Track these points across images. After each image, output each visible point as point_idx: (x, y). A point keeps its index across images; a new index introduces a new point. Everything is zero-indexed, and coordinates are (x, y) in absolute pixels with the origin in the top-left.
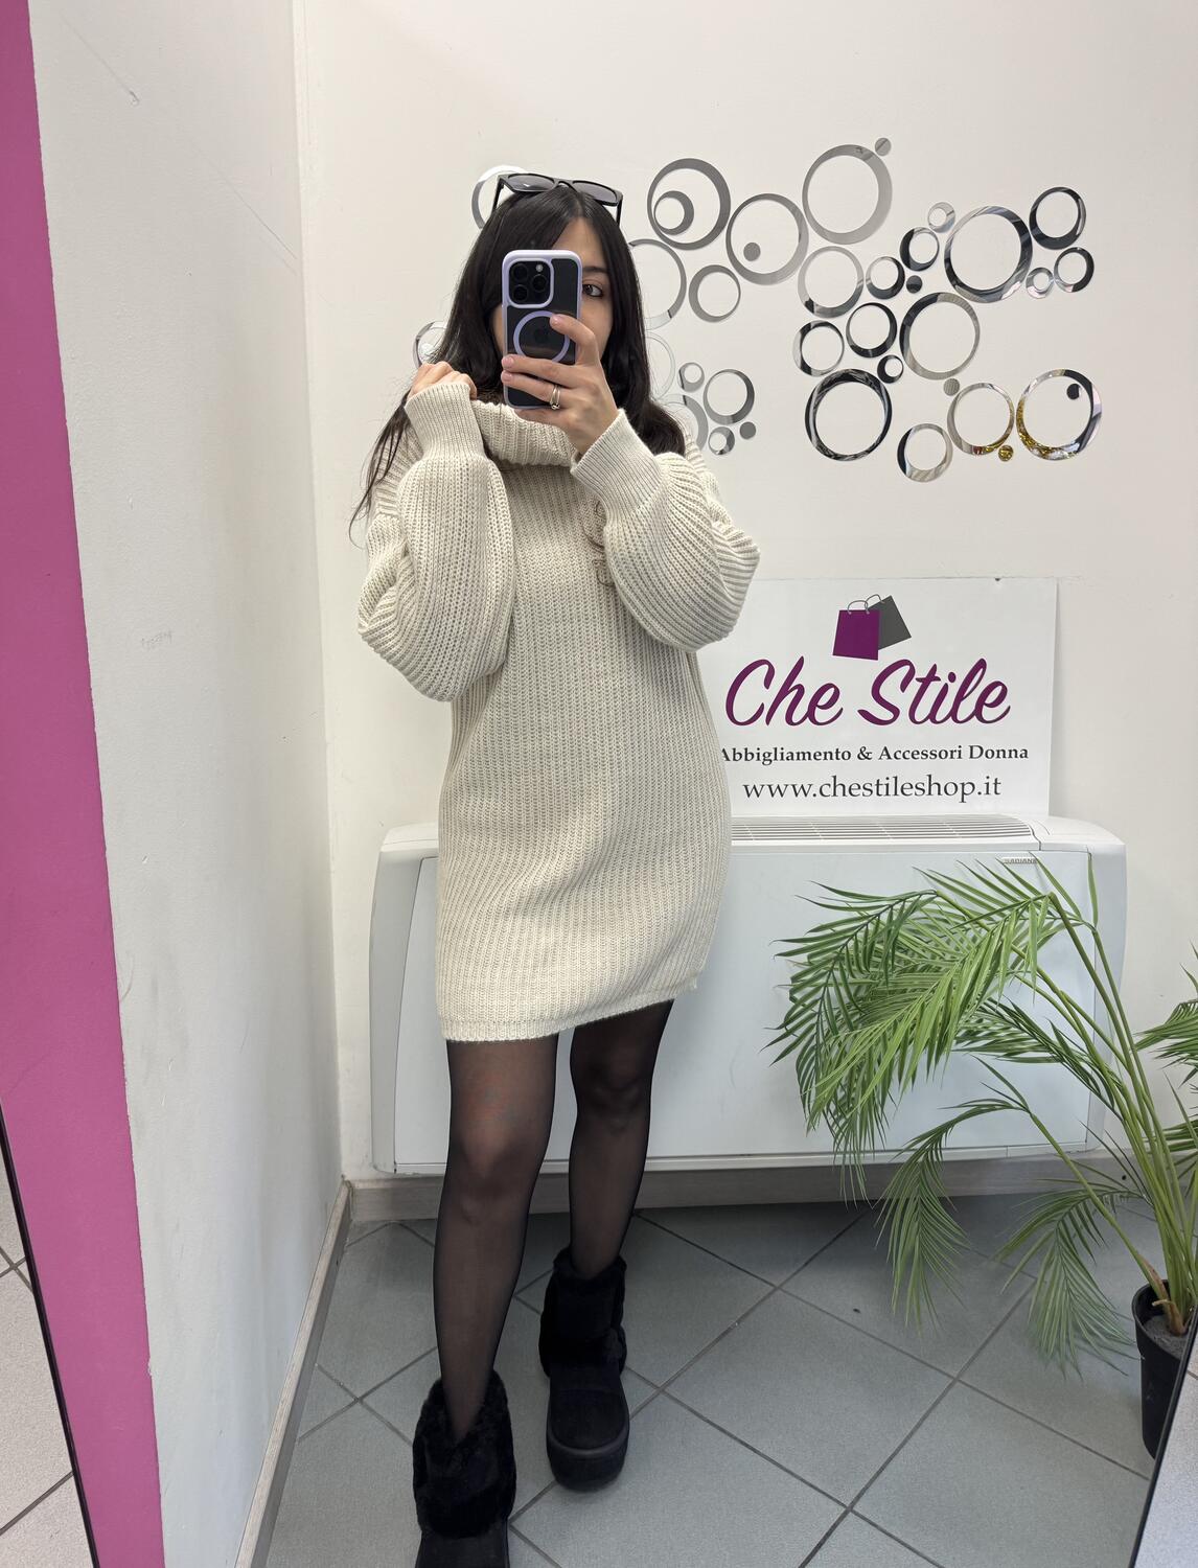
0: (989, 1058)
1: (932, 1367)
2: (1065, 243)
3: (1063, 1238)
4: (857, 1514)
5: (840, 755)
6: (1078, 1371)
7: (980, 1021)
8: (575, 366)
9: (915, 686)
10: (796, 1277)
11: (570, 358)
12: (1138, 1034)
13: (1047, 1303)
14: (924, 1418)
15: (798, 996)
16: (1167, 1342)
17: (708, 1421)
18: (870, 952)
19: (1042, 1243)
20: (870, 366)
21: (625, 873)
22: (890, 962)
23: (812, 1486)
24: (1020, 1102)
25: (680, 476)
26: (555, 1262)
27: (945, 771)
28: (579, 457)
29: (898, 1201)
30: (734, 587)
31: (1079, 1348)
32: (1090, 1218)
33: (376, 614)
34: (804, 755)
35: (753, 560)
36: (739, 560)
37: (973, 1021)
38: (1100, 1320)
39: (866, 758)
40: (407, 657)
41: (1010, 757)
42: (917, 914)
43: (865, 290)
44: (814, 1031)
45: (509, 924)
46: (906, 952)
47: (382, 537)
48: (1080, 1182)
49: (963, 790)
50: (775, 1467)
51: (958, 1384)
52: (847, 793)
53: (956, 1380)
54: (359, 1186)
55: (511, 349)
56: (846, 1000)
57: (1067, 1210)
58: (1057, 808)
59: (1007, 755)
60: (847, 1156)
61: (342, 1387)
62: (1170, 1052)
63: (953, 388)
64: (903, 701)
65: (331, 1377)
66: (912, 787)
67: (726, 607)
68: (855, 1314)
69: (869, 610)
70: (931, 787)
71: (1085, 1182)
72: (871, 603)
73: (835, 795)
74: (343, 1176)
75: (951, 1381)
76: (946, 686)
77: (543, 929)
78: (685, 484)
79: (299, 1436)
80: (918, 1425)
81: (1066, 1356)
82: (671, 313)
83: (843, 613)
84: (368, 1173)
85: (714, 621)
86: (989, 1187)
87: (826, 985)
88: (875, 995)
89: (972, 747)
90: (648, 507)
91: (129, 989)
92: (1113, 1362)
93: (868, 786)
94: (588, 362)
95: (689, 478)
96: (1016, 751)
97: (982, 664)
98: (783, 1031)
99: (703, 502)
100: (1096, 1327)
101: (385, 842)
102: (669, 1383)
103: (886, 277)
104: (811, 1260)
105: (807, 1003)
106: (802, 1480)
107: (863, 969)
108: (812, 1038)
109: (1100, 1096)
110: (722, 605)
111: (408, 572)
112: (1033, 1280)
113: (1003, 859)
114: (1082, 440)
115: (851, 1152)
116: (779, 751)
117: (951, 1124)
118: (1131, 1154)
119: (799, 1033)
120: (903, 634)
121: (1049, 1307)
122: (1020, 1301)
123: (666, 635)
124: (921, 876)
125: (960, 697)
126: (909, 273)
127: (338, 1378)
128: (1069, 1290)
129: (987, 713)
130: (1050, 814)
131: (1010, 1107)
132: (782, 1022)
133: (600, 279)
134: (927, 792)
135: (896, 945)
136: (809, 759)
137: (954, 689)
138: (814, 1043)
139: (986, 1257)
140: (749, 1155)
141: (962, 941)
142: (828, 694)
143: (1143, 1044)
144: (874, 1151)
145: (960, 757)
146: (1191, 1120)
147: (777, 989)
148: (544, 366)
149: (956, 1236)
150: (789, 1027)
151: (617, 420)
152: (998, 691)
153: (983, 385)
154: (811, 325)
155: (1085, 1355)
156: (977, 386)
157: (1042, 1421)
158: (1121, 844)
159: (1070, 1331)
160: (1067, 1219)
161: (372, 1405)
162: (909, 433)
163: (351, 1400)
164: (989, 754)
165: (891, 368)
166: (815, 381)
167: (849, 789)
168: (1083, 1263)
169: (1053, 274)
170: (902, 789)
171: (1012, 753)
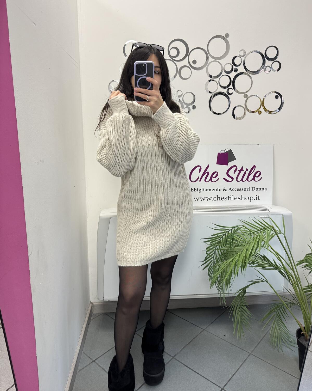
0: (258, 268)
1: (244, 350)
2: (274, 60)
3: (278, 315)
4: (225, 390)
5: (219, 190)
6: (282, 351)
7: (255, 259)
8: (152, 90)
9: (237, 172)
10: (209, 326)
11: (151, 89)
12: (296, 262)
13: (274, 333)
14: (242, 364)
15: (208, 253)
16: (305, 343)
18: (226, 241)
19: (273, 317)
20: (225, 91)
21: (166, 221)
22: (231, 244)
23: (213, 383)
24: (266, 280)
25: (180, 118)
26: (146, 324)
27: (246, 194)
28: (154, 114)
29: (235, 306)
30: (194, 147)
31: (283, 345)
32: (285, 310)
33: (101, 155)
34: (209, 190)
35: (198, 140)
36: (195, 140)
37: (253, 259)
38: (288, 337)
39: (225, 190)
40: (109, 166)
41: (262, 190)
42: (239, 231)
43: (224, 72)
44: (212, 262)
45: (135, 235)
46: (236, 241)
47: (103, 135)
48: (282, 301)
49: (250, 199)
51: (251, 355)
53: (251, 354)
54: (95, 304)
55: (136, 86)
56: (221, 254)
57: (279, 308)
58: (275, 203)
59: (261, 190)
60: (221, 295)
61: (90, 358)
62: (304, 267)
63: (246, 96)
64: (234, 176)
65: (87, 355)
66: (237, 198)
67: (192, 152)
68: (224, 336)
69: (225, 152)
70: (242, 198)
72: (226, 151)
73: (217, 200)
74: (90, 301)
75: (249, 354)
76: (245, 172)
77: (144, 236)
78: (181, 121)
79: (78, 371)
80: (241, 366)
81: (279, 347)
83: (218, 153)
84: (97, 300)
85: (189, 156)
86: (258, 302)
87: (215, 250)
88: (228, 252)
89: (252, 188)
90: (172, 126)
91: (31, 253)
92: (291, 349)
93: (226, 198)
94: (156, 89)
95: (182, 119)
96: (264, 189)
97: (254, 166)
98: (204, 262)
99: (186, 125)
100: (287, 339)
101: (101, 213)
102: (175, 356)
103: (229, 68)
104: (213, 322)
105: (210, 255)
106: (210, 381)
107: (225, 245)
109: (286, 278)
110: (191, 151)
111: (109, 144)
112: (270, 327)
113: (261, 217)
115: (222, 294)
116: (203, 189)
117: (248, 286)
118: (294, 293)
119: (208, 262)
120: (234, 159)
121: (275, 334)
122: (267, 333)
123: (176, 159)
124: (239, 221)
125: (249, 175)
126: (234, 67)
127: (88, 355)
128: (280, 329)
129: (256, 179)
130: (273, 205)
131: (263, 281)
132: (204, 259)
133: (158, 69)
134: (241, 199)
135: (233, 239)
136: (211, 191)
137: (247, 173)
138: (212, 265)
139: (258, 321)
140: (195, 295)
141: (250, 238)
142: (215, 174)
143: (298, 265)
144: (228, 293)
145: (249, 190)
146: (310, 284)
147: (203, 251)
148: (145, 90)
149: (250, 315)
150: (206, 261)
151: (163, 104)
152: (258, 173)
153: (254, 95)
154: (210, 81)
155: (284, 347)
156: (252, 96)
157: (273, 364)
158: (291, 212)
159: (280, 340)
160: (279, 311)
161: (97, 363)
162: (235, 107)
163: (92, 361)
164: (257, 189)
165: (230, 91)
166: (211, 95)
167: (221, 199)
168: (283, 322)
169: (271, 67)
170: (235, 198)
171: (263, 189)
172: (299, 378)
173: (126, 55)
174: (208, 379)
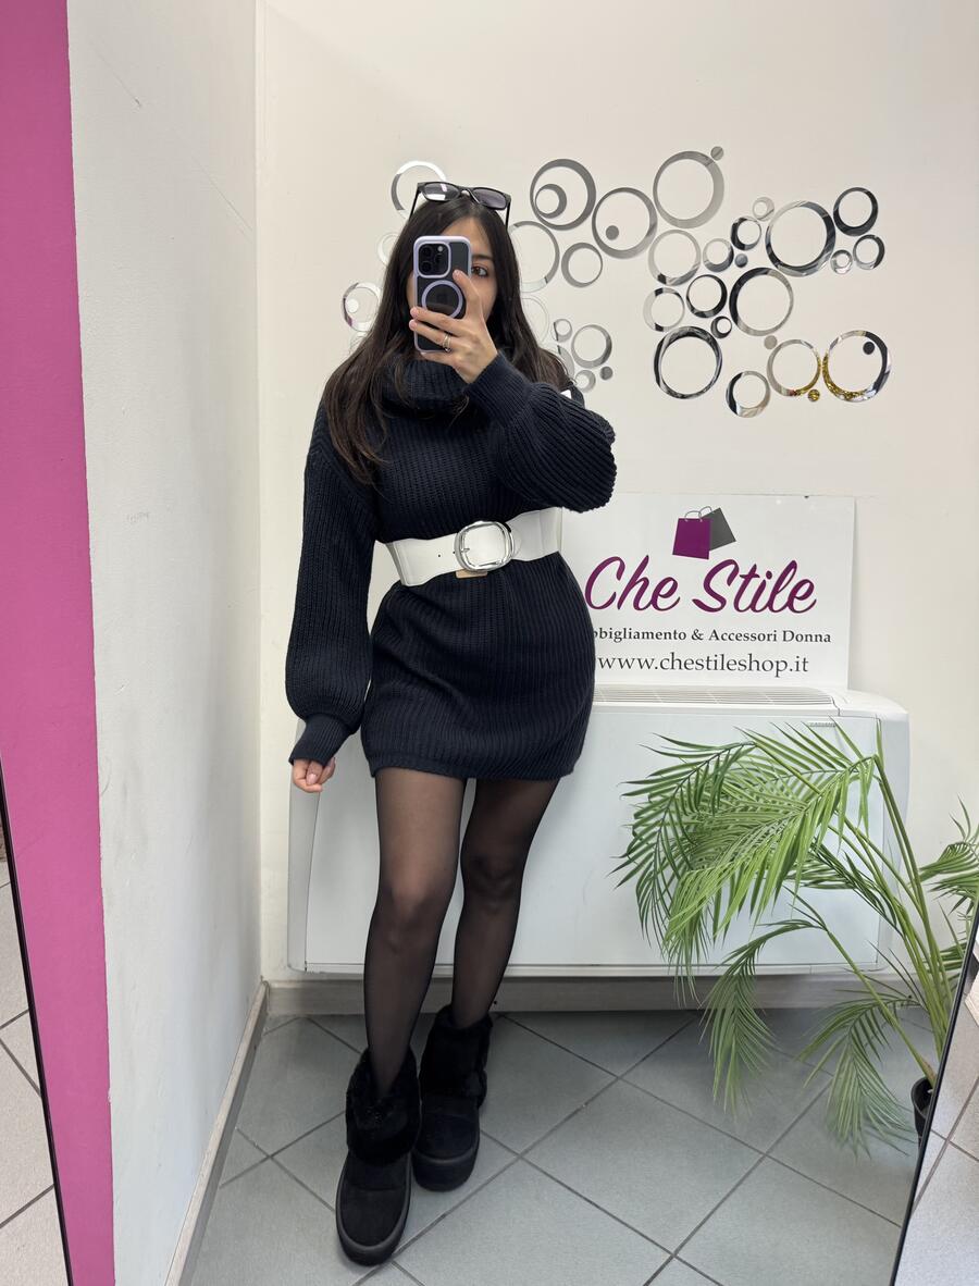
0: (796, 886)
1: (744, 1145)
2: (861, 231)
3: (854, 1038)
4: (680, 1260)
5: (677, 636)
6: (868, 1153)
8: (465, 321)
9: (738, 581)
10: (636, 1069)
13: (842, 1096)
14: (738, 1185)
15: (639, 830)
17: (558, 1182)
18: (700, 796)
19: (837, 1046)
20: (705, 324)
23: (643, 1236)
24: (819, 922)
27: (763, 651)
31: (868, 1133)
32: (876, 1023)
34: (648, 635)
38: (887, 1112)
39: (699, 638)
41: (817, 641)
42: (735, 765)
43: (702, 265)
44: (653, 858)
46: (728, 798)
48: (870, 993)
49: (777, 667)
50: (613, 1220)
51: (768, 1159)
52: (683, 667)
53: (766, 1155)
54: (276, 985)
56: (680, 835)
57: (857, 1017)
58: (854, 684)
59: (814, 639)
60: (681, 968)
61: (257, 1147)
63: (771, 343)
64: (729, 593)
65: (247, 1138)
66: (735, 664)
69: (703, 518)
70: (751, 664)
71: (874, 992)
72: (704, 513)
73: (672, 668)
74: (262, 977)
75: (762, 1156)
76: (764, 582)
79: (220, 1184)
80: (734, 1190)
81: (858, 1141)
82: (547, 279)
83: (680, 520)
84: (284, 974)
86: (797, 1000)
88: (700, 830)
89: (785, 632)
92: (897, 1145)
93: (700, 662)
94: (475, 317)
96: (821, 636)
97: (793, 565)
98: (627, 859)
100: (884, 1117)
102: (526, 1152)
103: (719, 254)
104: (648, 1056)
105: (644, 837)
106: (636, 1231)
108: (651, 864)
109: (885, 916)
112: (831, 1077)
113: (809, 722)
114: (878, 386)
115: (683, 965)
116: (628, 631)
117: (763, 940)
119: (639, 860)
120: (729, 538)
121: (844, 1098)
122: (820, 1094)
125: (776, 591)
126: (737, 252)
127: (254, 1139)
128: (860, 1085)
129: (797, 604)
130: (849, 688)
131: (811, 926)
132: (625, 851)
133: (487, 264)
134: (749, 667)
135: (721, 793)
136: (653, 638)
137: (771, 584)
138: (652, 868)
139: (792, 1058)
140: (592, 965)
141: (772, 790)
142: (668, 587)
143: (926, 877)
144: (698, 965)
145: (776, 640)
146: (961, 943)
147: (622, 829)
148: (439, 318)
149: (762, 1033)
150: (631, 856)
152: (805, 588)
153: (800, 342)
154: (659, 292)
155: (873, 1138)
156: (794, 342)
157: (835, 1189)
158: (905, 712)
159: (862, 1120)
160: (858, 1025)
161: (281, 1161)
162: (739, 376)
163: (264, 1157)
164: (799, 638)
165: (723, 326)
166: (660, 336)
167: (685, 664)
168: (872, 1063)
169: (853, 256)
170: (728, 664)
171: (819, 638)
172: (901, 1224)
173: (399, 207)
174: (626, 1225)
